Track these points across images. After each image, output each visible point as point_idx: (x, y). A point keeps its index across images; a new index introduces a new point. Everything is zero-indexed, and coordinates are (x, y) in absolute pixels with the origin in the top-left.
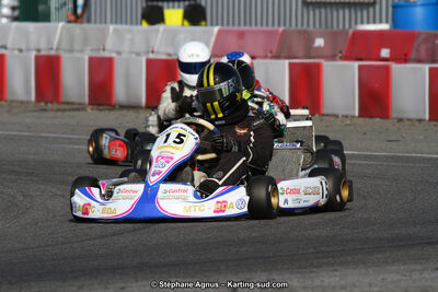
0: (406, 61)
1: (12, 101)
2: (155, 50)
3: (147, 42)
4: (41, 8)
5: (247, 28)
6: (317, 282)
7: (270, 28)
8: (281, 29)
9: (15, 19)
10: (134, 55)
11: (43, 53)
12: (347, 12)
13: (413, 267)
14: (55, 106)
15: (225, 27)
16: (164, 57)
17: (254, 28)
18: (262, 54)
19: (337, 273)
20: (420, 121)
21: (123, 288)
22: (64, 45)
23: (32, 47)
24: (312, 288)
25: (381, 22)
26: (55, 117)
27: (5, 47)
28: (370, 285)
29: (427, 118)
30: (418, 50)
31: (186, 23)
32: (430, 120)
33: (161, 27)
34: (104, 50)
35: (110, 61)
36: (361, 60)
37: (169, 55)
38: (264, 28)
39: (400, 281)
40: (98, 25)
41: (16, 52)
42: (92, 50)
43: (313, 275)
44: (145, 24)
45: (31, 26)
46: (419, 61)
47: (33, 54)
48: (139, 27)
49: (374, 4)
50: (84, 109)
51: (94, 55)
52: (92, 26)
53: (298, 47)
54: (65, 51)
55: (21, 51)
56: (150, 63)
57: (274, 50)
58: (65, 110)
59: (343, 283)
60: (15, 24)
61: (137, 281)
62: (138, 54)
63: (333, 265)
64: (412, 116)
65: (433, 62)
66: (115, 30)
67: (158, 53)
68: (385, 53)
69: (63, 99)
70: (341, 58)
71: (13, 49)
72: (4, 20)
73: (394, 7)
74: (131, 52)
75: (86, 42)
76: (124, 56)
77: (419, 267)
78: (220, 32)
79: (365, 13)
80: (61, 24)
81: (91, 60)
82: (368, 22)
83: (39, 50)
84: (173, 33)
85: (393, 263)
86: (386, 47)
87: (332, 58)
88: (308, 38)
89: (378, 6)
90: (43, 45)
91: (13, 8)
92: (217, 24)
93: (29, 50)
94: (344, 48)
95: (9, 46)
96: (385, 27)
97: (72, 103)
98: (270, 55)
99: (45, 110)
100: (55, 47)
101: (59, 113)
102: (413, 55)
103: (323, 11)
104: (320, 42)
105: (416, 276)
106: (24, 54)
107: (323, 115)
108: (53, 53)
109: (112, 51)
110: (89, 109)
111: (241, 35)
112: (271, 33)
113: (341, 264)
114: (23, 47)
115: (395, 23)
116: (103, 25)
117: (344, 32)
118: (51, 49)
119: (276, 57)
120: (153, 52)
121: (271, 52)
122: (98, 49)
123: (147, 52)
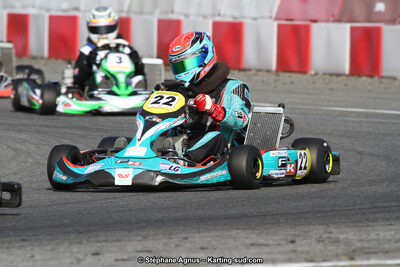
2: (222, 13)
3: (214, 5)
10: (201, 19)
16: (230, 20)
18: (324, 18)
19: (392, 227)
21: (186, 238)
22: (135, 8)
24: (368, 241)
27: (77, 9)
34: (172, 12)
35: (178, 24)
37: (235, 18)
42: (161, 13)
43: (368, 228)
51: (164, 17)
53: (359, 10)
54: (136, 13)
56: (216, 25)
57: (336, 13)
59: (398, 237)
61: (199, 232)
62: (205, 17)
63: (388, 220)
67: (224, 16)
71: (85, 11)
74: (198, 15)
75: (155, 4)
76: (192, 18)
81: (161, 23)
87: (393, 22)
95: (82, 8)
98: (332, 19)
100: (126, 8)
104: (380, 7)
107: (382, 77)
108: (124, 15)
109: (180, 14)
118: (122, 11)
119: (339, 20)
120: (219, 15)
121: (333, 16)
122: (167, 12)
123: (213, 15)
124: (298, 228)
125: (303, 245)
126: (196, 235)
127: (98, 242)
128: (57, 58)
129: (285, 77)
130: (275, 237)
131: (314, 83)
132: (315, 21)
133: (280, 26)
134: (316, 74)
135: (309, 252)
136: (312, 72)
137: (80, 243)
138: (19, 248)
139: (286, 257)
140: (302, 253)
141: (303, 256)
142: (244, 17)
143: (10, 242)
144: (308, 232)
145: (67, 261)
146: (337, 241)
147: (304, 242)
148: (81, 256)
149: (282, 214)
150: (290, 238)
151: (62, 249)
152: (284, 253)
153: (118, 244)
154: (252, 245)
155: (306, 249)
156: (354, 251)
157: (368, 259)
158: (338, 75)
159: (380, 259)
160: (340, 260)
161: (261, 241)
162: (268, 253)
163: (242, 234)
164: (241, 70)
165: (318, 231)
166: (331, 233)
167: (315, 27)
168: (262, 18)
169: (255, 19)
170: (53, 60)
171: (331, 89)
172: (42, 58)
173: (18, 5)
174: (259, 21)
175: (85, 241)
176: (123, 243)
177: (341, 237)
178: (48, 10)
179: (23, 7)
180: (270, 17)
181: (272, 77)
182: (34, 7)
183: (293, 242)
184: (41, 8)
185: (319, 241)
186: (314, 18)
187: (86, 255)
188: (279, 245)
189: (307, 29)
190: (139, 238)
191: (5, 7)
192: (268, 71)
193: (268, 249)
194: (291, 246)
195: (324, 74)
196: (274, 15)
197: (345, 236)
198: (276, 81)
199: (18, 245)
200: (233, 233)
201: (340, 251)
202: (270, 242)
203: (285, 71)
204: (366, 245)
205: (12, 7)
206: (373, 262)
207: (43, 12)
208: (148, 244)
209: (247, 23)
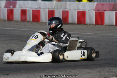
1: (42, 22)
3: (78, 6)
5: (104, 3)
8: (113, 3)
11: (50, 9)
15: (99, 3)
17: (106, 3)
18: (108, 10)
21: (71, 71)
27: (40, 8)
31: (88, 1)
33: (81, 3)
34: (66, 9)
35: (68, 12)
37: (83, 10)
38: (109, 3)
40: (65, 2)
41: (43, 9)
42: (63, 9)
44: (77, 2)
45: (47, 3)
48: (75, 3)
54: (56, 9)
55: (44, 9)
56: (78, 12)
60: (43, 2)
61: (74, 70)
62: (75, 10)
66: (69, 4)
67: (80, 9)
71: (42, 9)
72: (40, 1)
74: (73, 9)
75: (61, 6)
76: (71, 10)
80: (55, 2)
81: (63, 11)
83: (49, 9)
84: (84, 4)
90: (50, 7)
92: (96, 2)
93: (46, 9)
95: (41, 8)
98: (110, 10)
100: (53, 8)
106: (45, 10)
108: (53, 9)
109: (68, 9)
111: (103, 5)
112: (111, 4)
116: (66, 2)
118: (52, 8)
119: (112, 10)
120: (79, 9)
121: (111, 9)
122: (64, 9)
123: (77, 9)
124: (101, 68)
126: (73, 70)
127: (46, 72)
128: (34, 22)
129: (97, 26)
130: (95, 71)
131: (105, 28)
133: (96, 12)
134: (106, 25)
135: (104, 75)
136: (105, 25)
137: (41, 73)
138: (25, 74)
139: (98, 76)
140: (103, 75)
141: (103, 76)
142: (86, 10)
143: (22, 73)
144: (104, 69)
146: (112, 72)
147: (103, 72)
149: (97, 64)
150: (99, 71)
151: (36, 74)
153: (52, 73)
154: (89, 73)
158: (112, 26)
161: (91, 72)
162: (93, 75)
163: (86, 70)
164: (85, 24)
165: (107, 69)
166: (111, 69)
167: (105, 12)
168: (91, 10)
169: (89, 10)
170: (33, 22)
171: (110, 30)
172: (30, 22)
173: (24, 7)
174: (90, 11)
175: (42, 72)
176: (53, 73)
177: (114, 71)
178: (32, 8)
179: (25, 8)
180: (93, 10)
181: (94, 26)
182: (28, 7)
183: (100, 72)
184: (30, 8)
185: (107, 72)
186: (105, 10)
188: (96, 73)
189: (103, 13)
190: (58, 71)
191: (20, 8)
192: (93, 25)
194: (100, 73)
195: (108, 25)
196: (94, 9)
197: (115, 70)
198: (95, 27)
199: (24, 73)
200: (84, 70)
201: (113, 75)
202: (94, 72)
203: (97, 25)
205: (22, 8)
207: (30, 9)
208: (60, 73)
209: (87, 11)
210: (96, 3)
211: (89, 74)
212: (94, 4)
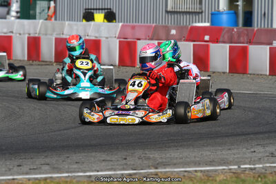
0: (217, 42)
1: (15, 60)
2: (89, 34)
3: (85, 30)
4: (31, 12)
5: (137, 24)
6: (168, 155)
7: (149, 24)
8: (154, 25)
9: (18, 18)
11: (32, 35)
12: (188, 16)
13: (217, 148)
14: (37, 62)
15: (126, 24)
16: (94, 38)
17: (140, 24)
18: (144, 37)
19: (178, 151)
20: (224, 73)
21: (68, 157)
22: (43, 32)
23: (26, 32)
24: (165, 158)
25: (205, 22)
26: (37, 69)
27: (12, 32)
28: (195, 157)
29: (228, 71)
30: (223, 36)
31: (105, 21)
32: (229, 72)
33: (92, 23)
34: (63, 34)
36: (194, 41)
37: (96, 37)
38: (146, 24)
39: (210, 155)
40: (60, 22)
41: (18, 35)
42: (57, 34)
43: (166, 152)
44: (84, 21)
45: (26, 22)
46: (224, 42)
47: (27, 36)
48: (81, 23)
49: (202, 12)
50: (52, 65)
51: (58, 37)
52: (58, 22)
53: (162, 34)
54: (43, 34)
55: (20, 34)
58: (42, 65)
59: (181, 156)
60: (18, 20)
61: (75, 154)
63: (175, 146)
64: (220, 71)
65: (231, 43)
66: (69, 24)
67: (91, 36)
68: (207, 38)
69: (41, 59)
70: (184, 40)
71: (16, 33)
72: (13, 18)
73: (212, 14)
75: (54, 30)
77: (220, 148)
78: (122, 26)
79: (197, 17)
80: (41, 21)
81: (56, 39)
82: (199, 22)
83: (29, 34)
84: (99, 26)
85: (207, 146)
86: (207, 35)
87: (180, 40)
88: (168, 29)
89: (203, 14)
90: (32, 31)
91: (17, 12)
92: (121, 22)
93: (24, 34)
94: (186, 35)
95: (14, 31)
96: (207, 24)
97: (46, 62)
98: (148, 38)
99: (32, 65)
100: (38, 32)
101: (39, 67)
102: (221, 39)
103: (176, 16)
104: (173, 32)
105: (219, 153)
106: (22, 36)
108: (37, 35)
109: (67, 35)
110: (54, 64)
111: (133, 27)
112: (149, 27)
113: (181, 146)
114: (22, 32)
115: (212, 23)
116: (63, 22)
117: (186, 27)
118: (36, 33)
119: (151, 39)
120: (88, 36)
121: (149, 36)
122: (60, 34)
123: (85, 36)
124: (128, 151)
125: (130, 161)
127: (21, 159)
129: (123, 69)
130: (116, 156)
132: (139, 39)
133: (120, 41)
135: (134, 165)
136: (138, 66)
137: (11, 160)
139: (122, 167)
140: (130, 165)
141: (131, 167)
142: (101, 37)
145: (4, 169)
146: (149, 158)
147: (132, 159)
148: (11, 167)
149: (120, 144)
150: (124, 157)
152: (121, 165)
153: (32, 160)
154: (103, 160)
155: (132, 163)
156: (158, 164)
157: (165, 168)
159: (171, 168)
160: (150, 169)
161: (108, 158)
162: (112, 165)
163: (98, 154)
165: (139, 153)
166: (146, 154)
167: (138, 41)
168: (111, 37)
169: (107, 38)
174: (109, 39)
175: (13, 159)
176: (34, 160)
177: (151, 156)
180: (115, 37)
181: (116, 69)
183: (125, 159)
185: (139, 159)
186: (139, 37)
187: (14, 167)
188: (118, 160)
189: (135, 43)
190: (43, 157)
193: (112, 163)
194: (124, 161)
196: (117, 36)
197: (153, 155)
200: (94, 154)
201: (150, 164)
202: (113, 159)
203: (123, 66)
204: (164, 160)
206: (167, 170)
208: (48, 160)
209: (103, 40)
210: (120, 24)
211: (103, 164)
212: (117, 27)
